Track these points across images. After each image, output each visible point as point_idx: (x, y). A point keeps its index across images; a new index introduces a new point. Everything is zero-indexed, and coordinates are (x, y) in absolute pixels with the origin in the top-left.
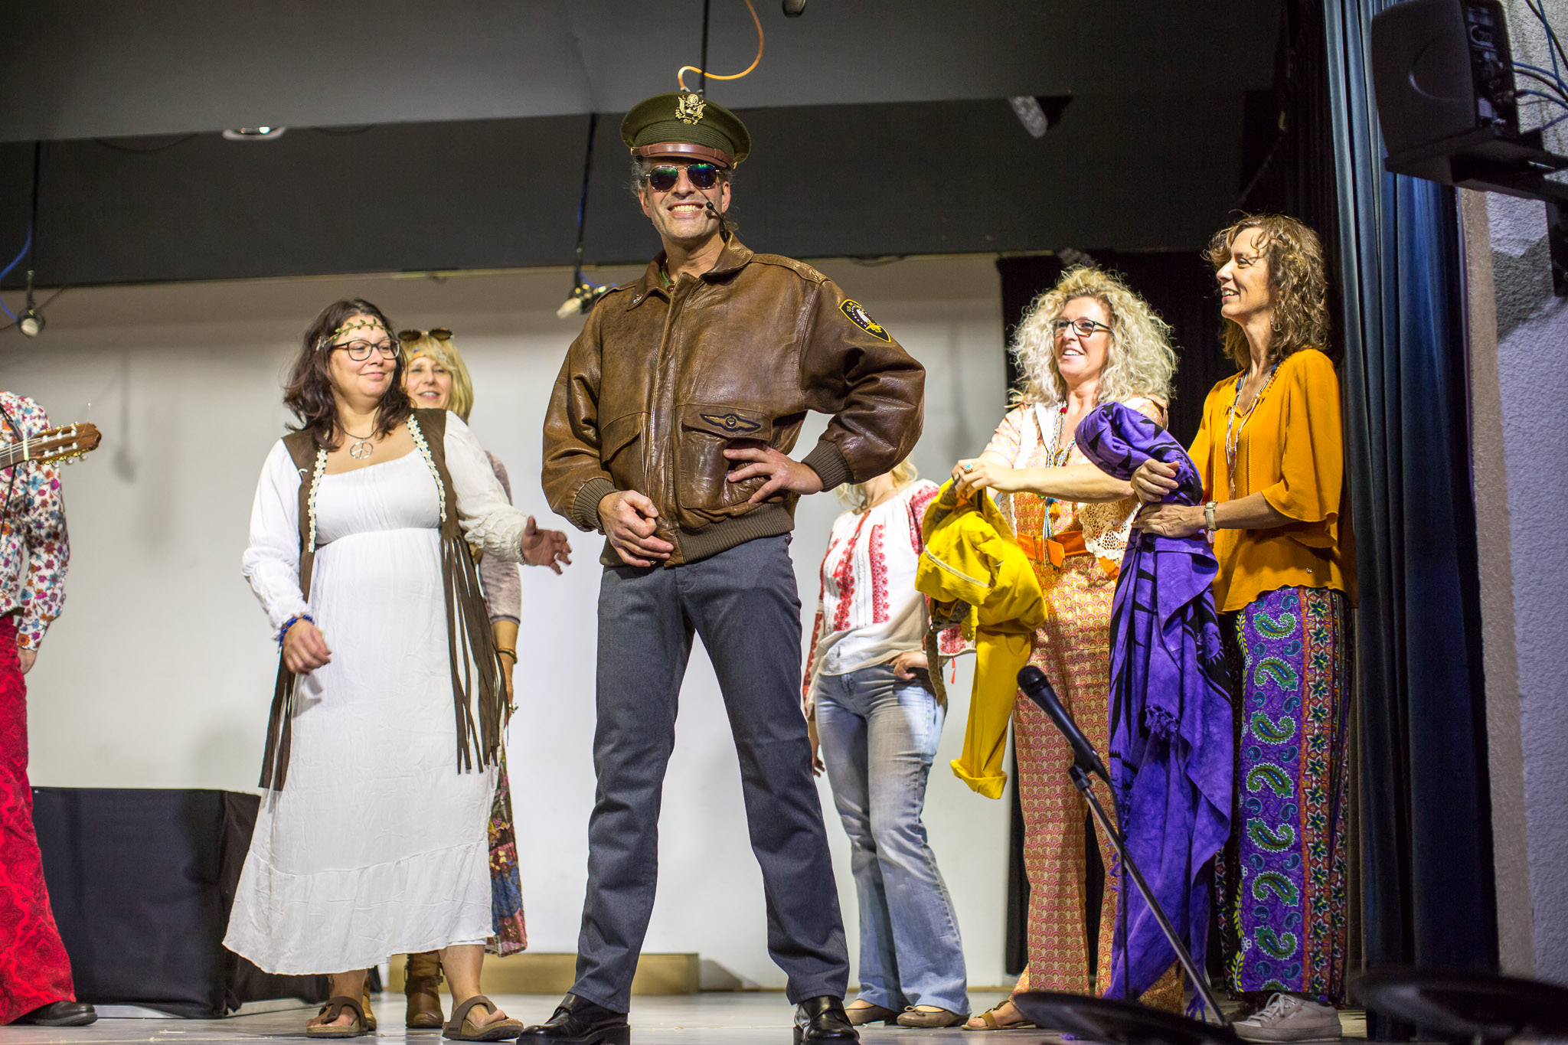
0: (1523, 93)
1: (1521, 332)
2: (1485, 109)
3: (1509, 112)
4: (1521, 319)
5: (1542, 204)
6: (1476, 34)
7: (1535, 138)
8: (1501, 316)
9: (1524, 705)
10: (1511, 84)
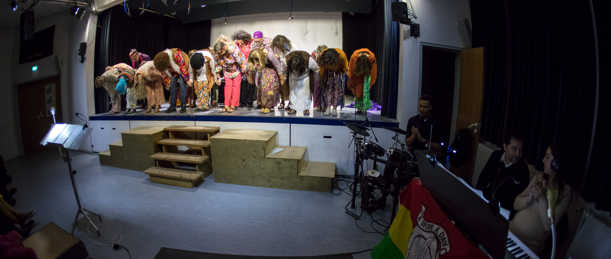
0: (409, 15)
1: (406, 40)
2: (404, 16)
3: (407, 17)
4: (406, 38)
5: (410, 26)
6: (404, 7)
7: (410, 19)
8: (404, 37)
9: (403, 83)
10: (408, 13)
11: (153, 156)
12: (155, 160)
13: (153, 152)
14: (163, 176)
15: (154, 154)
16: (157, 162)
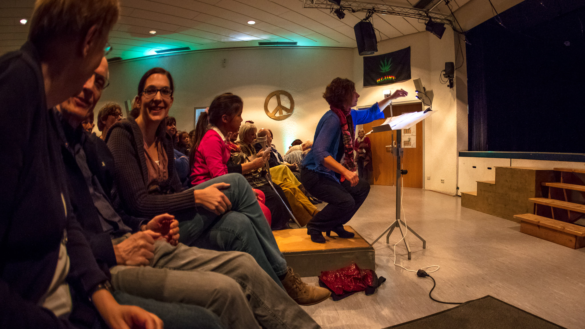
11: (531, 199)
12: (535, 204)
13: (534, 195)
14: (539, 224)
15: (535, 197)
16: (536, 207)
